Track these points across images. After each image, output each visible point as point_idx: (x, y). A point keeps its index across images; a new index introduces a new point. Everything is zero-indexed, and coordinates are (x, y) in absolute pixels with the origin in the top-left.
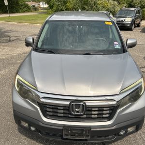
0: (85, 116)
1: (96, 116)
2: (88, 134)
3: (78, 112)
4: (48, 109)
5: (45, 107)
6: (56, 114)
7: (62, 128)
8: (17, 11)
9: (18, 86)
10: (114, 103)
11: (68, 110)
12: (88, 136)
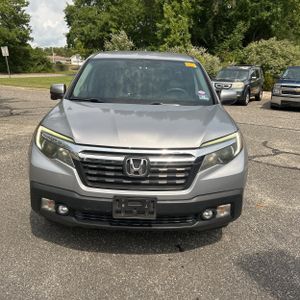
0: (147, 182)
1: (165, 182)
2: (152, 209)
3: (137, 172)
4: (90, 172)
5: (85, 167)
6: (101, 179)
7: (111, 200)
8: (25, 71)
9: (41, 142)
10: (193, 159)
11: (122, 171)
12: (153, 213)
